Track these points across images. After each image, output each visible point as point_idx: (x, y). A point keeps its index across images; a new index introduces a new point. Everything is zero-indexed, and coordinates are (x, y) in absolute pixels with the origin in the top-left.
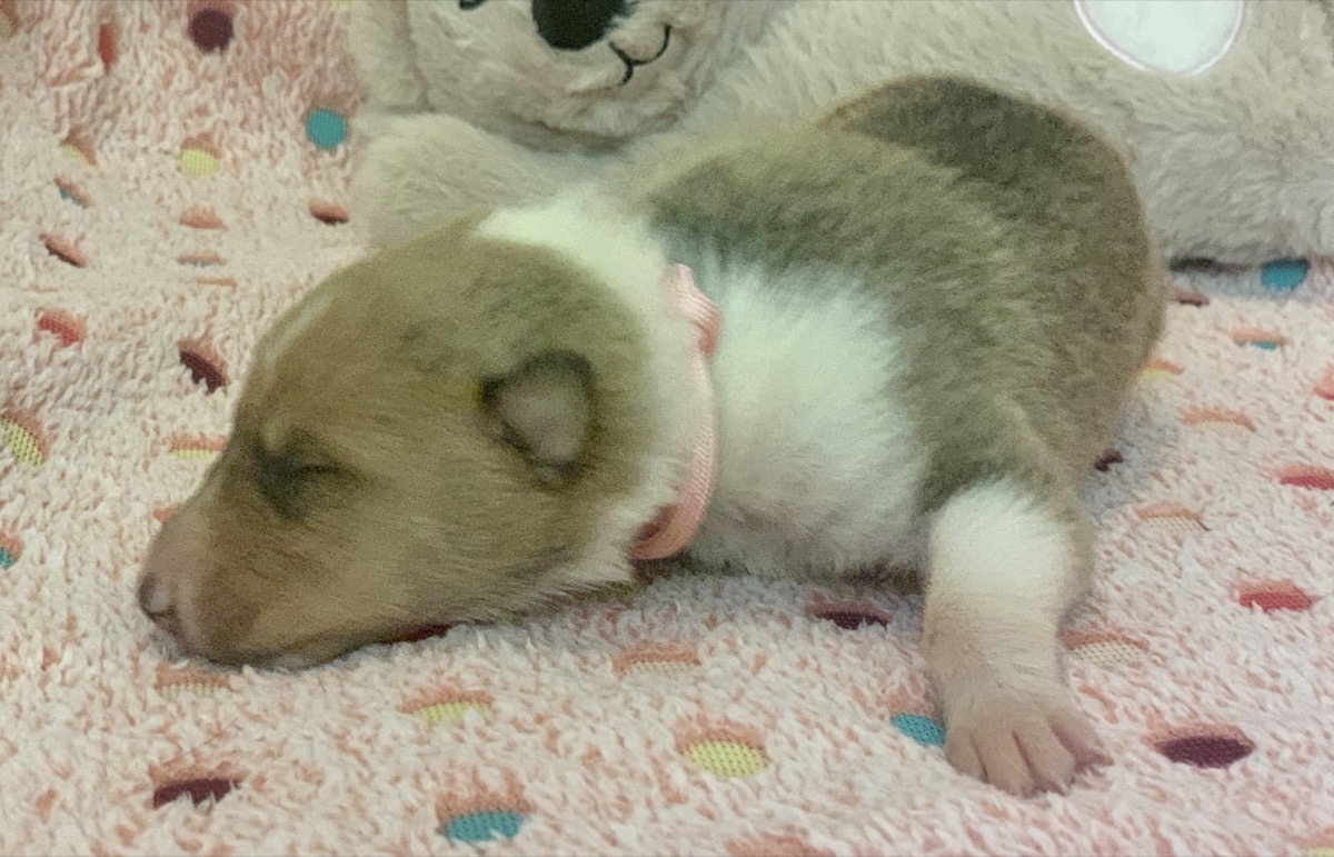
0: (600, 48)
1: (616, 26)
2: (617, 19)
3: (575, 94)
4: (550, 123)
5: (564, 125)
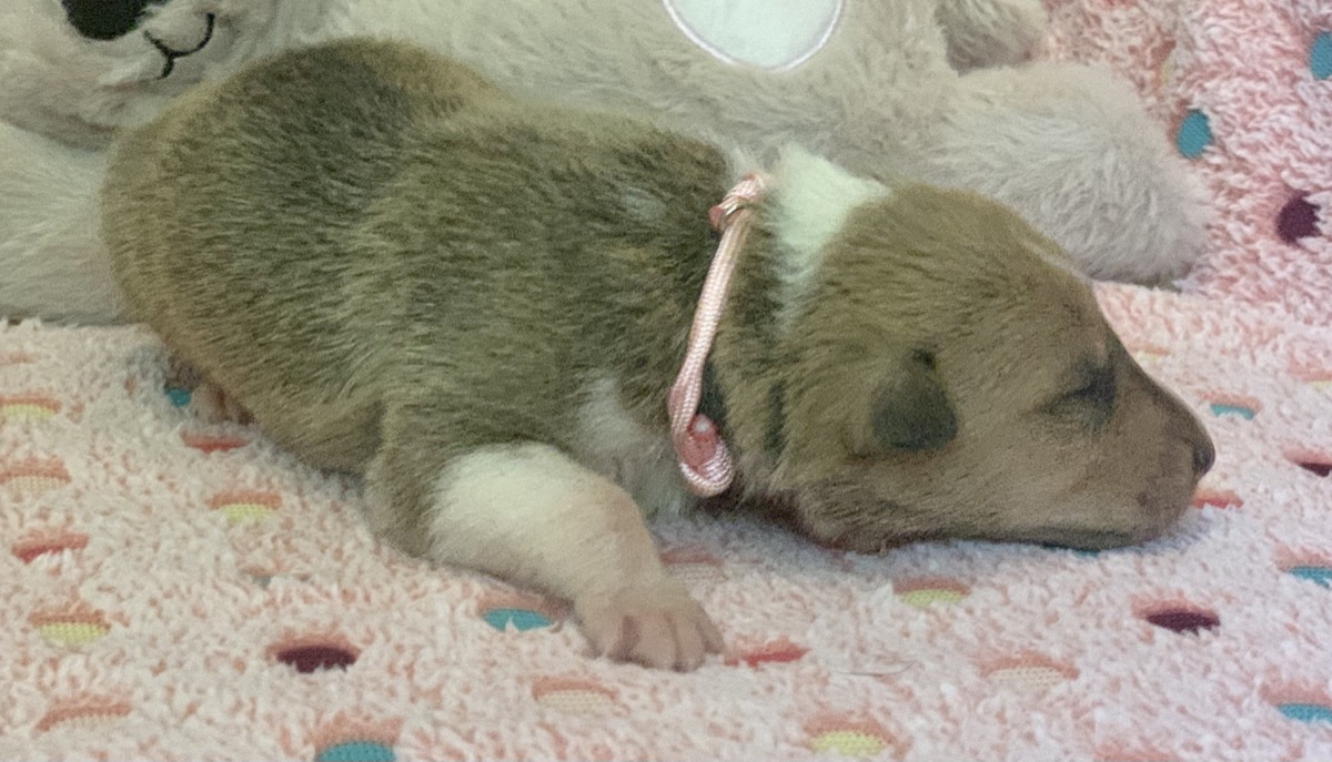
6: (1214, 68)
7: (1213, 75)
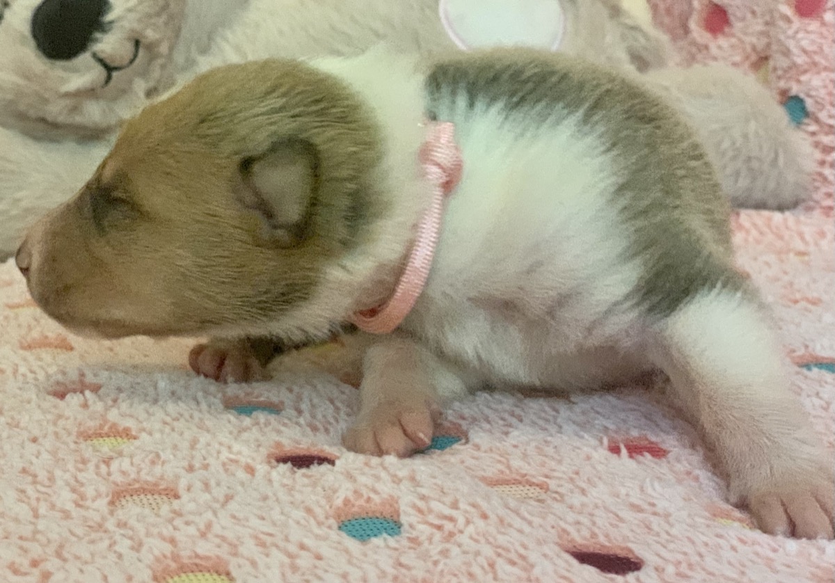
0: (85, 58)
1: (96, 40)
2: (98, 35)
3: (67, 95)
4: (49, 119)
5: (61, 119)
6: (806, 67)
7: (805, 72)
